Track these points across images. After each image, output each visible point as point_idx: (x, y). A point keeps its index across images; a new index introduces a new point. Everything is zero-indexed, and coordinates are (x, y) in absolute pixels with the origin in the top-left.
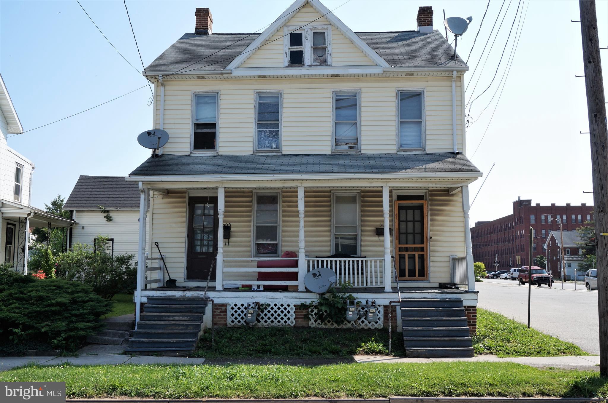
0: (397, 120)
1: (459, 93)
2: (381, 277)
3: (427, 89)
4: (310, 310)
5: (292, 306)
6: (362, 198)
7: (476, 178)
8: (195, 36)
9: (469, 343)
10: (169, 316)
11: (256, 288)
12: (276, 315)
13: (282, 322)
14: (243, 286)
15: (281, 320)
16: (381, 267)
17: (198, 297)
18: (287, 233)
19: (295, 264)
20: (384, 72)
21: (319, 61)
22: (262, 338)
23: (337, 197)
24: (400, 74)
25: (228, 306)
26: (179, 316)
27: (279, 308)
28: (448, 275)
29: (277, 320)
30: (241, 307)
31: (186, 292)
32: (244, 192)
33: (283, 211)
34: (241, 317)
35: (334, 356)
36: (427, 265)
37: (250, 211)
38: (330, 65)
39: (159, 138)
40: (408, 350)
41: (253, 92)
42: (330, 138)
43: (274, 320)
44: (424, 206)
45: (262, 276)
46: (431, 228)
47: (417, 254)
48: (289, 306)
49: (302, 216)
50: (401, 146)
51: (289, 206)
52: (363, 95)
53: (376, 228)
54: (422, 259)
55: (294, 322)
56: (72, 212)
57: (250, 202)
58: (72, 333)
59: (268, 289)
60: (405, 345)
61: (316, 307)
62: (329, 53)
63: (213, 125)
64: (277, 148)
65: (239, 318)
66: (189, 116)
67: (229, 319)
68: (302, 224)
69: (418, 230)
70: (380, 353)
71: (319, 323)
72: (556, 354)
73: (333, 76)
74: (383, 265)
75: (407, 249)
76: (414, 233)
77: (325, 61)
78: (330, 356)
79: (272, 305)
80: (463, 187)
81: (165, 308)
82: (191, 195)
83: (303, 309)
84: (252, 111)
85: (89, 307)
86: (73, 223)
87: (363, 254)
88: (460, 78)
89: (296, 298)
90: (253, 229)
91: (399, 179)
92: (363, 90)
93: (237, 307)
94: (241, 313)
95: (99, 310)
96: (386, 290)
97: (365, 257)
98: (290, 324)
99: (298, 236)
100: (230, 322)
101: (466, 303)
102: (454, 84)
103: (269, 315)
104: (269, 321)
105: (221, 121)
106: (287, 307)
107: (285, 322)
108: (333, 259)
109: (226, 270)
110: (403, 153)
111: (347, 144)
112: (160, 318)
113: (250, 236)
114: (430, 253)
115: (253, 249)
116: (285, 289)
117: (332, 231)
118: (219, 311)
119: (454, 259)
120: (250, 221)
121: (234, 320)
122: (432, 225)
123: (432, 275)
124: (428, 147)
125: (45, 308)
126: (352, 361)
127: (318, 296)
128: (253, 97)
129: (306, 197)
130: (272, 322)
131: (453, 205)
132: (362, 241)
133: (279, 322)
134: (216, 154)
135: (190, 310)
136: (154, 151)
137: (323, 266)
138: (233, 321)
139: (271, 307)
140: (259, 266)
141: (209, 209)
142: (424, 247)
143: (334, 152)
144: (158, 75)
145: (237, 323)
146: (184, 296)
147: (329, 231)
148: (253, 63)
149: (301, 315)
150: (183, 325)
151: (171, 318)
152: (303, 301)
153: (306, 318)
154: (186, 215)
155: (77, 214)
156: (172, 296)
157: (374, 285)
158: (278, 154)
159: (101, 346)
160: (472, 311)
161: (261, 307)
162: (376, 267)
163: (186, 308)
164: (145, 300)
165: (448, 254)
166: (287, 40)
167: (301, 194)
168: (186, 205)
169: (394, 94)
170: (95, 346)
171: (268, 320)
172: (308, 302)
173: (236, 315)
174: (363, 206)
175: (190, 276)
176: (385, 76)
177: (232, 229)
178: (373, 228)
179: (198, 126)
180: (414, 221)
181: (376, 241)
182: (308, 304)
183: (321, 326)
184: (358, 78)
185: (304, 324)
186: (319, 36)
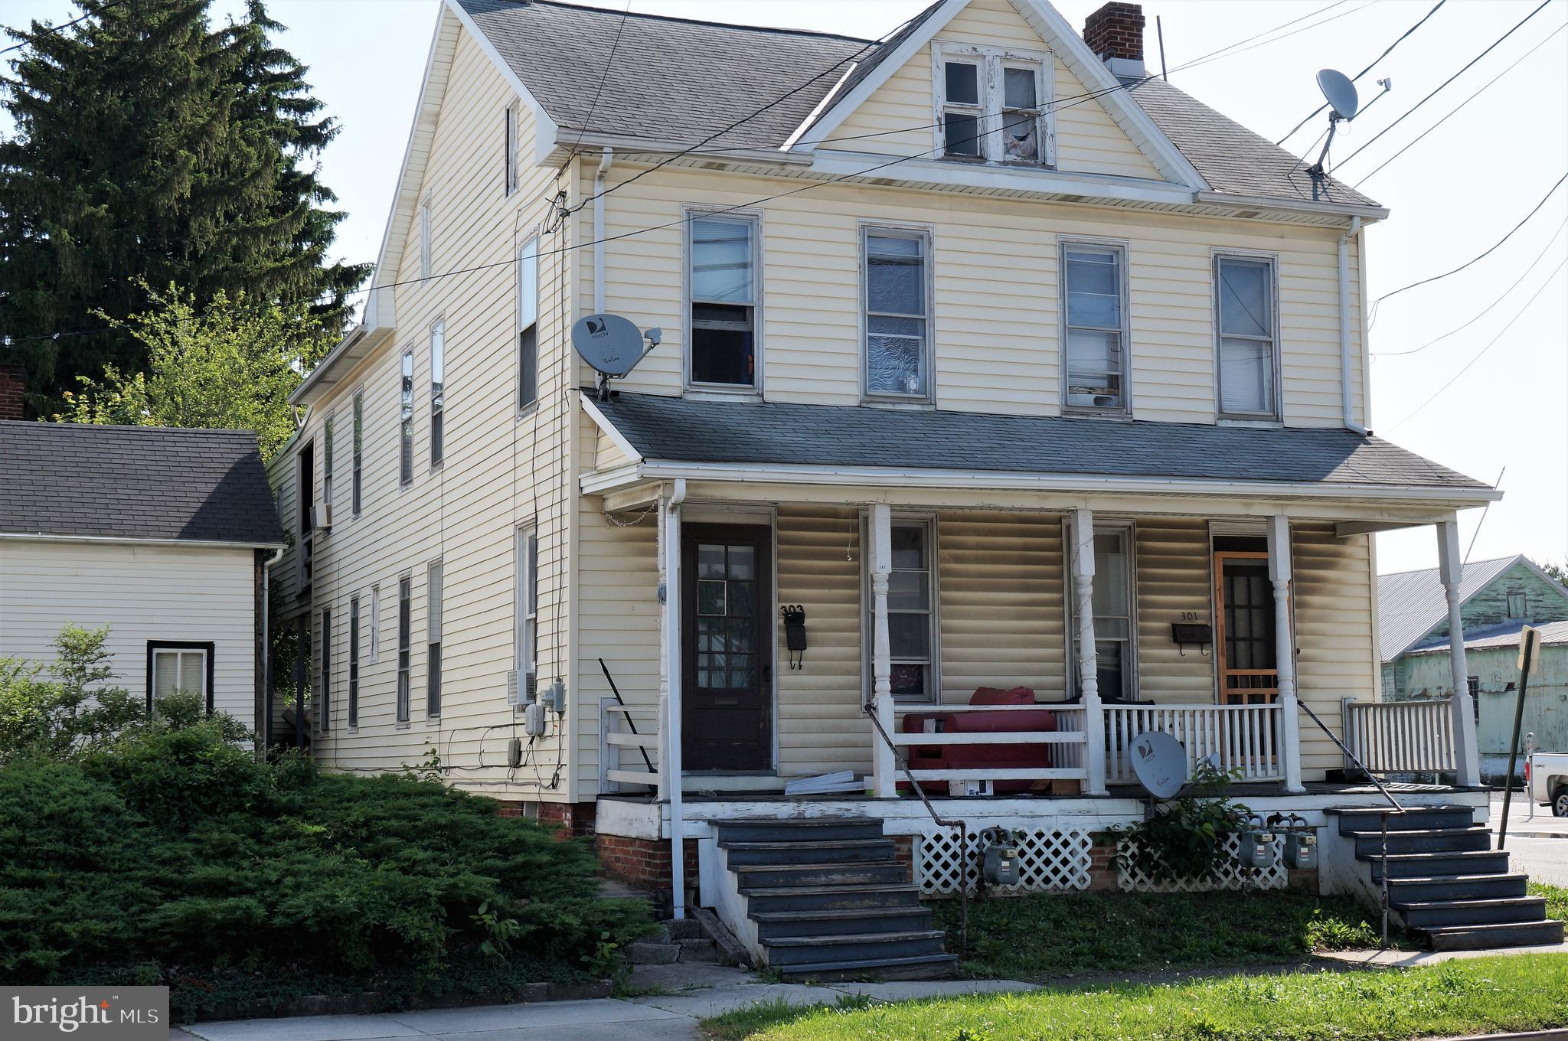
0: (1215, 334)
1: (1353, 275)
3: (1282, 257)
4: (1120, 846)
6: (1140, 543)
7: (1485, 503)
9: (1539, 910)
10: (816, 873)
11: (977, 788)
12: (1039, 862)
13: (1056, 880)
15: (1051, 876)
16: (1272, 727)
17: (837, 817)
18: (953, 636)
20: (1197, 201)
21: (1020, 152)
25: (916, 842)
26: (843, 872)
27: (1048, 844)
29: (1043, 876)
30: (951, 842)
31: (804, 806)
32: (835, 514)
33: (945, 573)
34: (951, 870)
37: (857, 571)
38: (1050, 167)
40: (1434, 933)
41: (852, 223)
42: (1056, 373)
46: (1297, 627)
47: (1268, 694)
48: (1073, 835)
49: (1084, 590)
50: (1225, 404)
51: (957, 560)
52: (1133, 258)
53: (1174, 627)
55: (1088, 878)
57: (854, 543)
59: (1006, 790)
61: (1134, 837)
62: (1049, 131)
63: (742, 312)
64: (922, 390)
65: (946, 875)
66: (679, 281)
67: (920, 877)
69: (1258, 630)
70: (1361, 945)
71: (1142, 881)
73: (1067, 198)
74: (1278, 722)
75: (1245, 682)
76: (1250, 640)
77: (1034, 154)
79: (1031, 836)
80: (1448, 526)
81: (788, 850)
82: (690, 519)
83: (1109, 845)
84: (856, 279)
87: (1144, 694)
88: (1357, 240)
89: (1087, 813)
90: (865, 623)
92: (1133, 245)
93: (942, 843)
94: (950, 861)
96: (1291, 788)
97: (1152, 703)
98: (1078, 885)
100: (922, 887)
101: (1475, 817)
102: (1343, 250)
103: (1022, 863)
104: (1021, 881)
105: (768, 301)
106: (1070, 839)
107: (1064, 880)
108: (1167, 708)
110: (1229, 424)
111: (1091, 390)
112: (791, 879)
113: (857, 643)
115: (866, 679)
116: (1044, 791)
117: (1067, 630)
119: (1351, 707)
120: (858, 600)
121: (933, 880)
122: (1300, 618)
124: (1287, 411)
127: (1146, 808)
128: (854, 237)
130: (1030, 881)
131: (1345, 568)
132: (1142, 658)
133: (1047, 880)
134: (756, 400)
135: (854, 855)
136: (604, 382)
138: (928, 884)
139: (1027, 840)
141: (741, 561)
143: (1066, 413)
144: (601, 148)
145: (941, 889)
146: (801, 816)
147: (1061, 631)
149: (1102, 859)
150: (865, 895)
151: (823, 879)
152: (1109, 822)
153: (1113, 866)
156: (768, 818)
157: (1259, 777)
158: (927, 409)
163: (846, 848)
164: (693, 830)
165: (1337, 695)
166: (939, 81)
167: (1084, 530)
169: (1206, 264)
172: (1121, 824)
173: (937, 866)
174: (1142, 564)
175: (692, 760)
176: (1186, 212)
177: (808, 622)
178: (1164, 625)
179: (700, 310)
180: (1249, 607)
181: (1175, 661)
182: (1122, 829)
183: (1150, 886)
184: (1121, 209)
185: (1107, 883)
186: (1021, 81)
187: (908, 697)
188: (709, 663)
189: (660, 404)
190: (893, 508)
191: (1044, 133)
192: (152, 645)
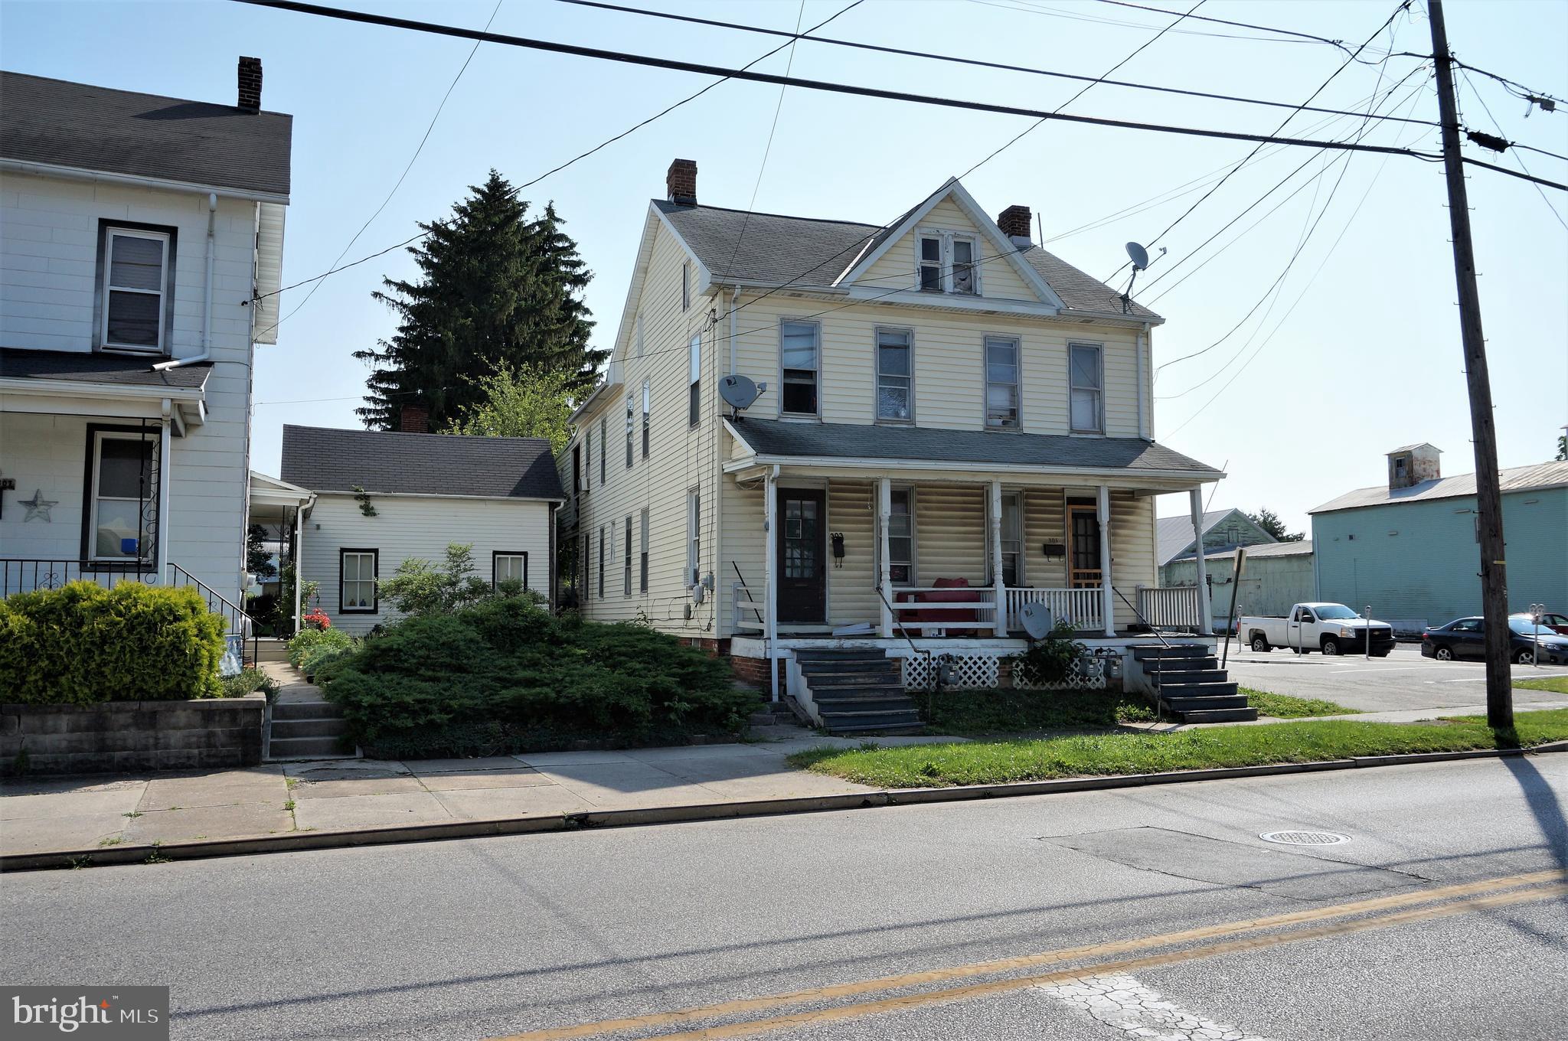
0: (1068, 386)
1: (1145, 355)
3: (1106, 344)
4: (1014, 664)
6: (1027, 500)
7: (1217, 480)
10: (849, 678)
11: (937, 632)
12: (970, 673)
13: (979, 682)
15: (977, 680)
17: (861, 647)
18: (924, 550)
20: (1059, 314)
21: (962, 287)
24: (1076, 319)
25: (903, 661)
26: (864, 677)
27: (975, 663)
28: (1134, 614)
29: (972, 680)
30: (922, 661)
31: (842, 641)
32: (860, 484)
33: (919, 516)
34: (922, 677)
38: (979, 295)
40: (1185, 713)
41: (870, 325)
42: (980, 407)
46: (1113, 546)
48: (989, 659)
50: (1073, 425)
51: (926, 509)
52: (1024, 345)
53: (1045, 546)
55: (997, 682)
59: (952, 634)
61: (1023, 660)
62: (979, 276)
63: (810, 374)
64: (908, 417)
65: (920, 679)
66: (776, 357)
67: (905, 680)
69: (1090, 548)
70: (1146, 719)
71: (1026, 684)
73: (988, 312)
74: (1102, 599)
76: (1086, 553)
77: (970, 288)
79: (966, 659)
81: (833, 665)
82: (781, 486)
83: (1008, 664)
84: (872, 356)
87: (1028, 582)
89: (995, 646)
92: (1023, 338)
93: (918, 662)
94: (922, 672)
96: (1108, 634)
97: (1032, 587)
98: (991, 686)
100: (906, 686)
102: (1139, 340)
105: (824, 368)
106: (987, 661)
107: (984, 682)
110: (1076, 435)
111: (1000, 417)
112: (835, 681)
113: (871, 554)
116: (973, 634)
119: (1142, 591)
120: (872, 531)
121: (912, 682)
122: (1114, 542)
124: (1108, 429)
127: (1029, 644)
128: (871, 333)
131: (1139, 514)
132: (1027, 563)
133: (974, 683)
134: (818, 422)
135: (868, 668)
136: (736, 412)
137: (1026, 600)
138: (910, 684)
139: (963, 661)
141: (809, 509)
143: (987, 429)
144: (735, 286)
145: (917, 687)
146: (841, 647)
147: (983, 548)
148: (871, 279)
149: (1004, 672)
151: (853, 681)
152: (1007, 652)
153: (1010, 675)
156: (823, 648)
157: (1092, 628)
158: (911, 427)
161: (951, 662)
162: (1093, 600)
163: (866, 664)
164: (784, 654)
165: (1134, 584)
166: (918, 249)
167: (996, 493)
169: (1064, 348)
172: (1016, 653)
173: (915, 674)
174: (1027, 512)
176: (1057, 321)
177: (845, 542)
178: (1040, 545)
179: (788, 373)
180: (1086, 536)
181: (1045, 564)
182: (1015, 655)
183: (1030, 687)
184: (1018, 319)
185: (1007, 684)
186: (963, 248)
187: (900, 583)
188: (792, 564)
189: (766, 424)
190: (892, 481)
191: (976, 277)
192: (495, 553)
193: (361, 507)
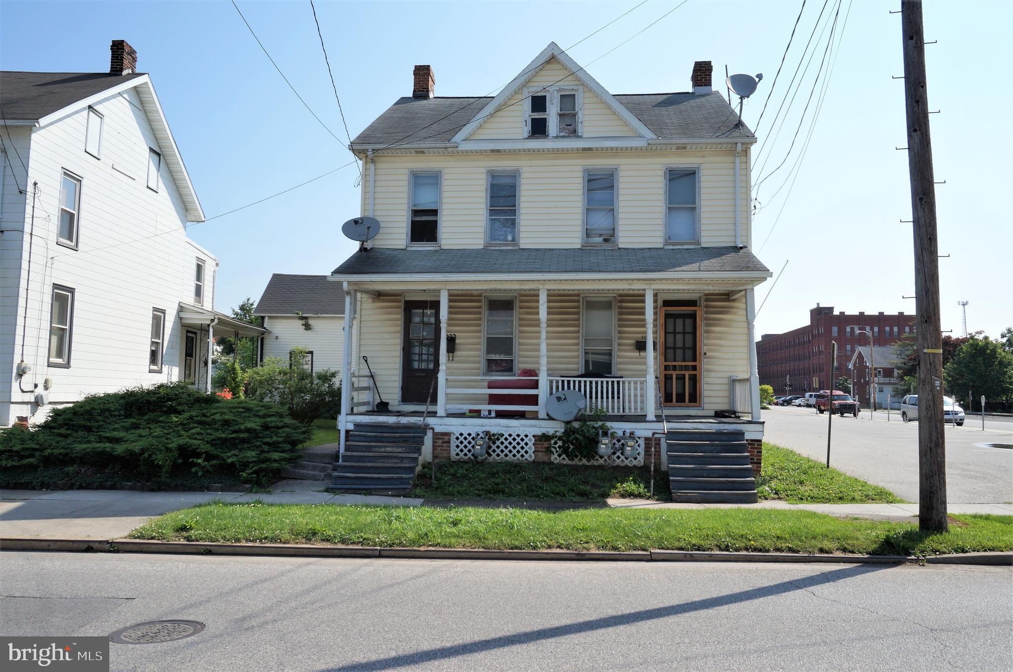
0: (664, 205)
1: (743, 172)
2: (642, 402)
3: (703, 166)
4: (552, 442)
5: (530, 436)
6: (619, 304)
7: (764, 279)
8: (413, 101)
9: (751, 486)
10: (380, 447)
11: (487, 413)
12: (510, 447)
13: (519, 456)
14: (471, 411)
15: (516, 454)
16: (642, 389)
17: (416, 424)
18: (525, 347)
19: (535, 385)
20: (649, 144)
21: (567, 131)
22: (493, 475)
23: (588, 302)
24: (669, 147)
25: (452, 435)
26: (392, 447)
27: (514, 439)
28: (726, 400)
29: (512, 454)
30: (467, 437)
32: (472, 295)
33: (520, 319)
34: (467, 449)
35: (581, 499)
36: (700, 387)
37: (480, 319)
38: (580, 136)
39: (368, 228)
40: (675, 493)
41: (484, 170)
42: (579, 229)
43: (508, 453)
44: (698, 315)
45: (494, 399)
46: (706, 341)
47: (687, 374)
48: (526, 436)
49: (544, 325)
50: (669, 238)
51: (528, 313)
52: (621, 174)
53: (637, 342)
54: (694, 380)
55: (533, 456)
56: (263, 318)
57: (480, 307)
58: (264, 466)
59: (500, 415)
60: (671, 487)
61: (560, 438)
62: (580, 121)
63: (434, 212)
64: (513, 240)
65: (465, 451)
66: (405, 201)
67: (454, 451)
68: (544, 335)
69: (689, 344)
70: (639, 496)
71: (564, 459)
72: (862, 501)
73: (584, 149)
74: (645, 388)
75: (674, 368)
76: (684, 348)
77: (575, 132)
78: (578, 499)
79: (506, 435)
80: (748, 291)
82: (407, 299)
83: (545, 441)
84: (483, 194)
85: (284, 435)
86: (265, 332)
87: (619, 373)
88: (746, 152)
89: (535, 426)
90: (483, 342)
91: (667, 279)
92: (621, 168)
93: (463, 436)
94: (467, 445)
95: (294, 438)
96: (648, 419)
97: (622, 377)
98: (528, 458)
99: (539, 350)
100: (455, 456)
101: (748, 436)
102: (738, 160)
103: (502, 447)
104: (502, 455)
105: (444, 206)
106: (524, 438)
107: (522, 456)
108: (583, 379)
109: (450, 391)
110: (671, 247)
111: (601, 235)
112: (368, 449)
113: (479, 350)
114: (704, 373)
115: (483, 365)
116: (521, 415)
117: (581, 344)
118: (441, 441)
119: (734, 381)
120: (479, 332)
121: (460, 453)
122: (708, 338)
123: (706, 400)
124: (703, 240)
125: (232, 434)
126: (605, 505)
127: (563, 425)
128: (484, 176)
129: (549, 301)
130: (506, 455)
131: (734, 313)
132: (619, 357)
133: (514, 456)
134: (438, 248)
135: (405, 440)
136: (362, 244)
137: (569, 388)
138: (458, 454)
139: (504, 437)
140: (490, 387)
141: (429, 316)
142: (696, 366)
143: (584, 246)
144: (368, 150)
145: (463, 457)
146: (398, 423)
147: (578, 344)
148: (485, 134)
149: (541, 448)
150: (396, 457)
151: (383, 450)
152: (544, 431)
153: (549, 451)
154: (401, 323)
155: (269, 321)
156: (384, 423)
157: (633, 412)
158: (515, 248)
159: (299, 481)
160: (756, 446)
161: (493, 438)
162: (636, 389)
163: (402, 437)
164: (351, 427)
165: (727, 375)
166: (528, 104)
167: (543, 298)
168: (401, 311)
169: (661, 173)
170: (291, 482)
171: (500, 453)
172: (551, 432)
173: (462, 447)
174: (620, 314)
175: (406, 397)
176: (649, 150)
177: (457, 341)
178: (633, 342)
179: (416, 212)
180: (684, 333)
181: (636, 358)
182: (553, 434)
183: (567, 461)
184: (616, 152)
185: (545, 459)
186: (568, 99)
187: (506, 373)
188: (419, 358)
189: (395, 253)
191: (578, 122)
193: (303, 325)
